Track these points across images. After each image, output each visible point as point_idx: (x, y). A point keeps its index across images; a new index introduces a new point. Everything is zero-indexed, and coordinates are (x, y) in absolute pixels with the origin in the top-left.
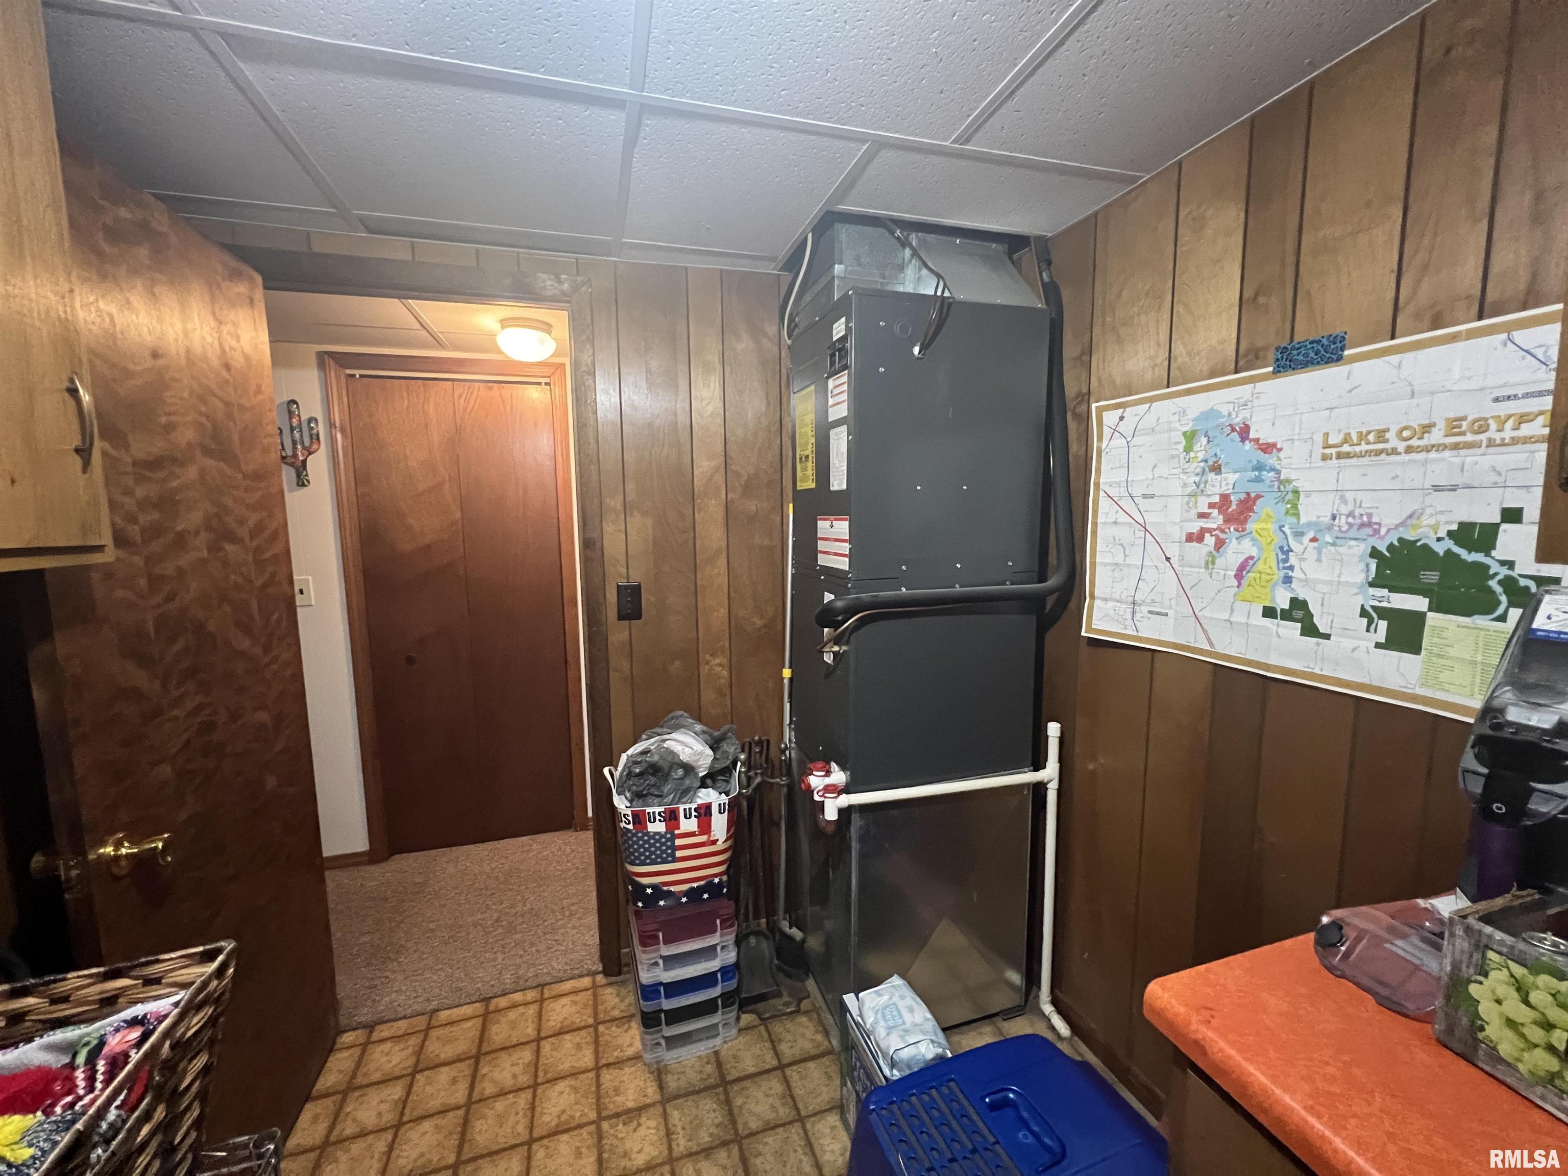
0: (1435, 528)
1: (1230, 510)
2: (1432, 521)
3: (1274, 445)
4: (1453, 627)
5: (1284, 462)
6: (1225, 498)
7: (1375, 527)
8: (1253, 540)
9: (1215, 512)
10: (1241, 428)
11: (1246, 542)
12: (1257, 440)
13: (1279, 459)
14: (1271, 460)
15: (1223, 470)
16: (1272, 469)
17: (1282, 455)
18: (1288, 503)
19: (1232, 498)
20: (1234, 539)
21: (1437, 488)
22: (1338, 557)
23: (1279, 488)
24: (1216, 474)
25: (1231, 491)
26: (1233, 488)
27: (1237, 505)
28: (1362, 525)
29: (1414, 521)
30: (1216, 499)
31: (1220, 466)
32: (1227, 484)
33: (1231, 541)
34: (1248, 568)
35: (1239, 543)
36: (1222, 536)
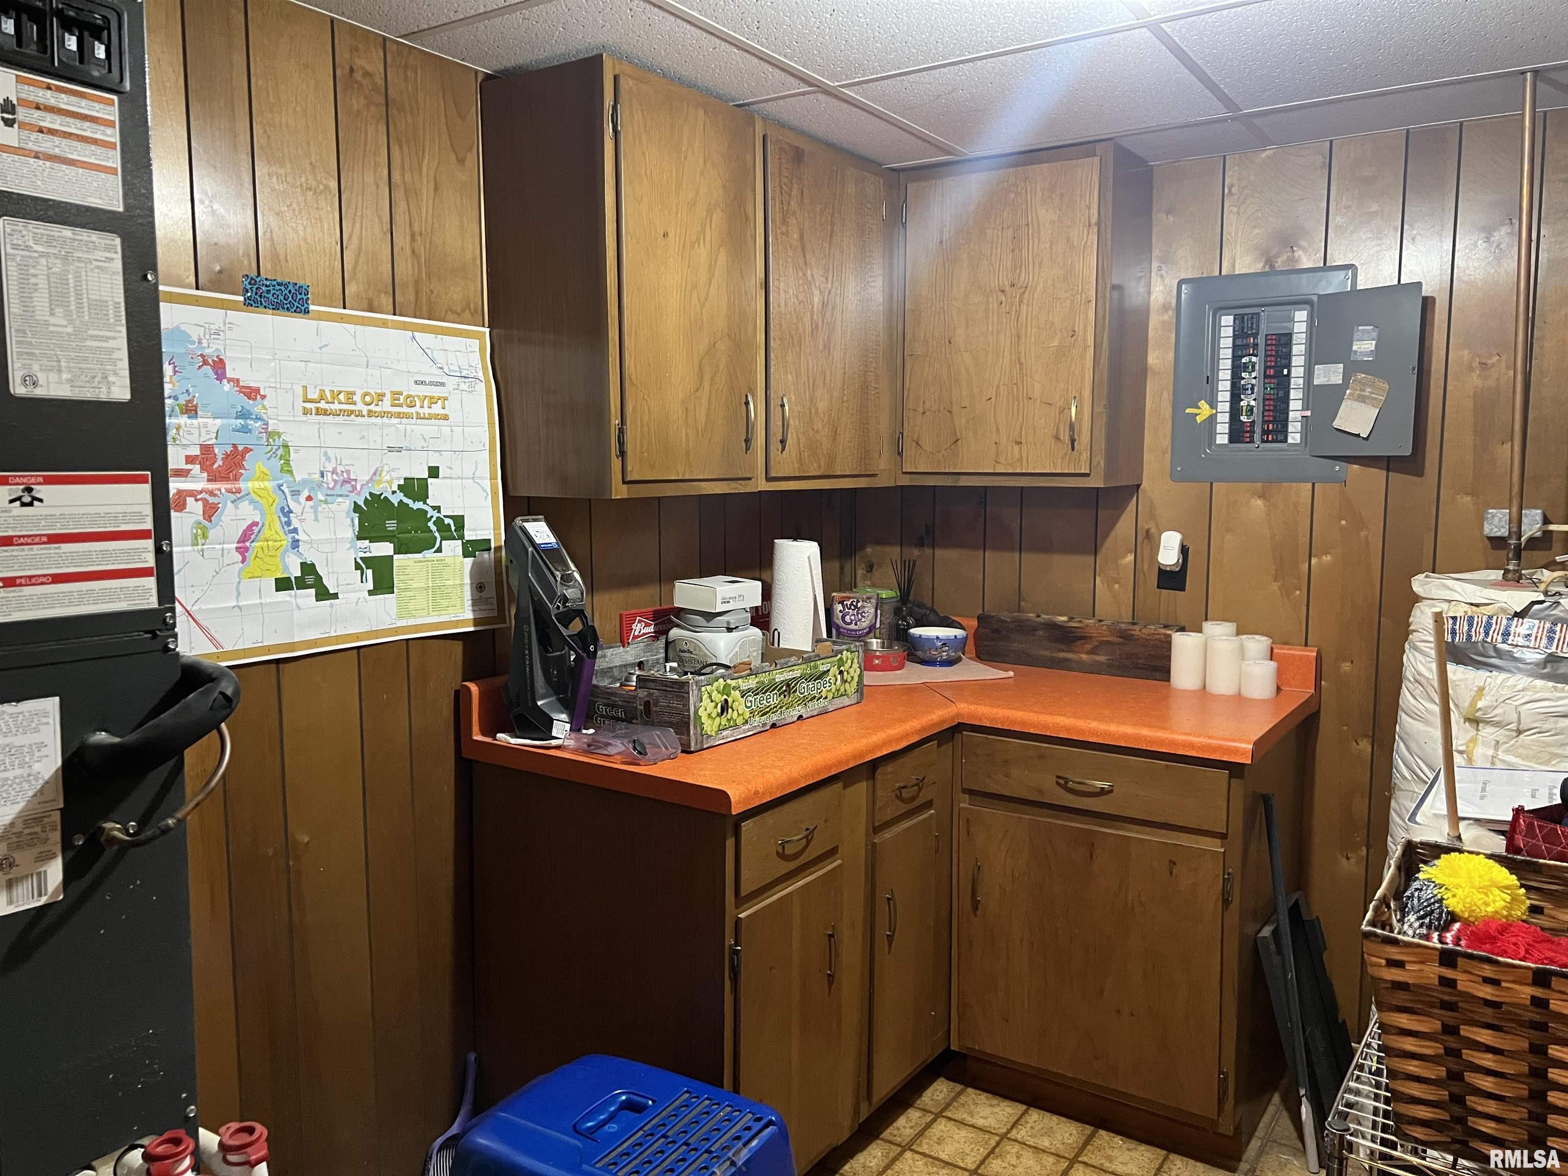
0: (390, 483)
1: (215, 466)
2: (388, 478)
3: (257, 391)
4: (411, 563)
5: (270, 411)
6: (207, 449)
7: (353, 483)
8: (252, 502)
9: (196, 468)
10: (214, 361)
11: (245, 505)
12: (237, 381)
13: (264, 407)
14: (256, 408)
15: (199, 413)
16: (258, 419)
17: (265, 402)
18: (281, 459)
19: (216, 451)
20: (229, 503)
21: (391, 449)
22: (331, 515)
23: (268, 441)
24: (189, 417)
25: (214, 441)
26: (216, 438)
27: (223, 459)
28: (345, 482)
29: (377, 478)
30: (196, 451)
31: (196, 406)
32: (208, 432)
33: (225, 505)
34: (253, 537)
35: (237, 508)
36: (211, 500)
